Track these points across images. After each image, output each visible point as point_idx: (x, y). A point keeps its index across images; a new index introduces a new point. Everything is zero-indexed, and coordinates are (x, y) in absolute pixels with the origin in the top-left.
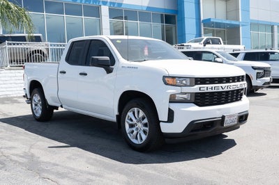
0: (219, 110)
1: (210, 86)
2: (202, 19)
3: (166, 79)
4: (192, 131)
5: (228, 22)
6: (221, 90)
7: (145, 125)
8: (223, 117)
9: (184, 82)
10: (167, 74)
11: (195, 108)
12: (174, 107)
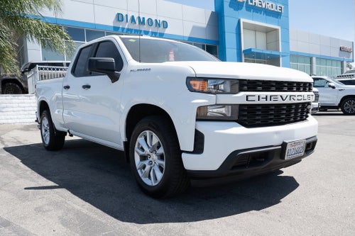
0: (277, 133)
1: (263, 94)
2: (243, 49)
3: (192, 82)
4: (234, 168)
5: (268, 52)
6: (280, 101)
7: (161, 157)
8: (284, 145)
9: (222, 87)
10: (192, 74)
11: (239, 130)
12: (204, 127)
